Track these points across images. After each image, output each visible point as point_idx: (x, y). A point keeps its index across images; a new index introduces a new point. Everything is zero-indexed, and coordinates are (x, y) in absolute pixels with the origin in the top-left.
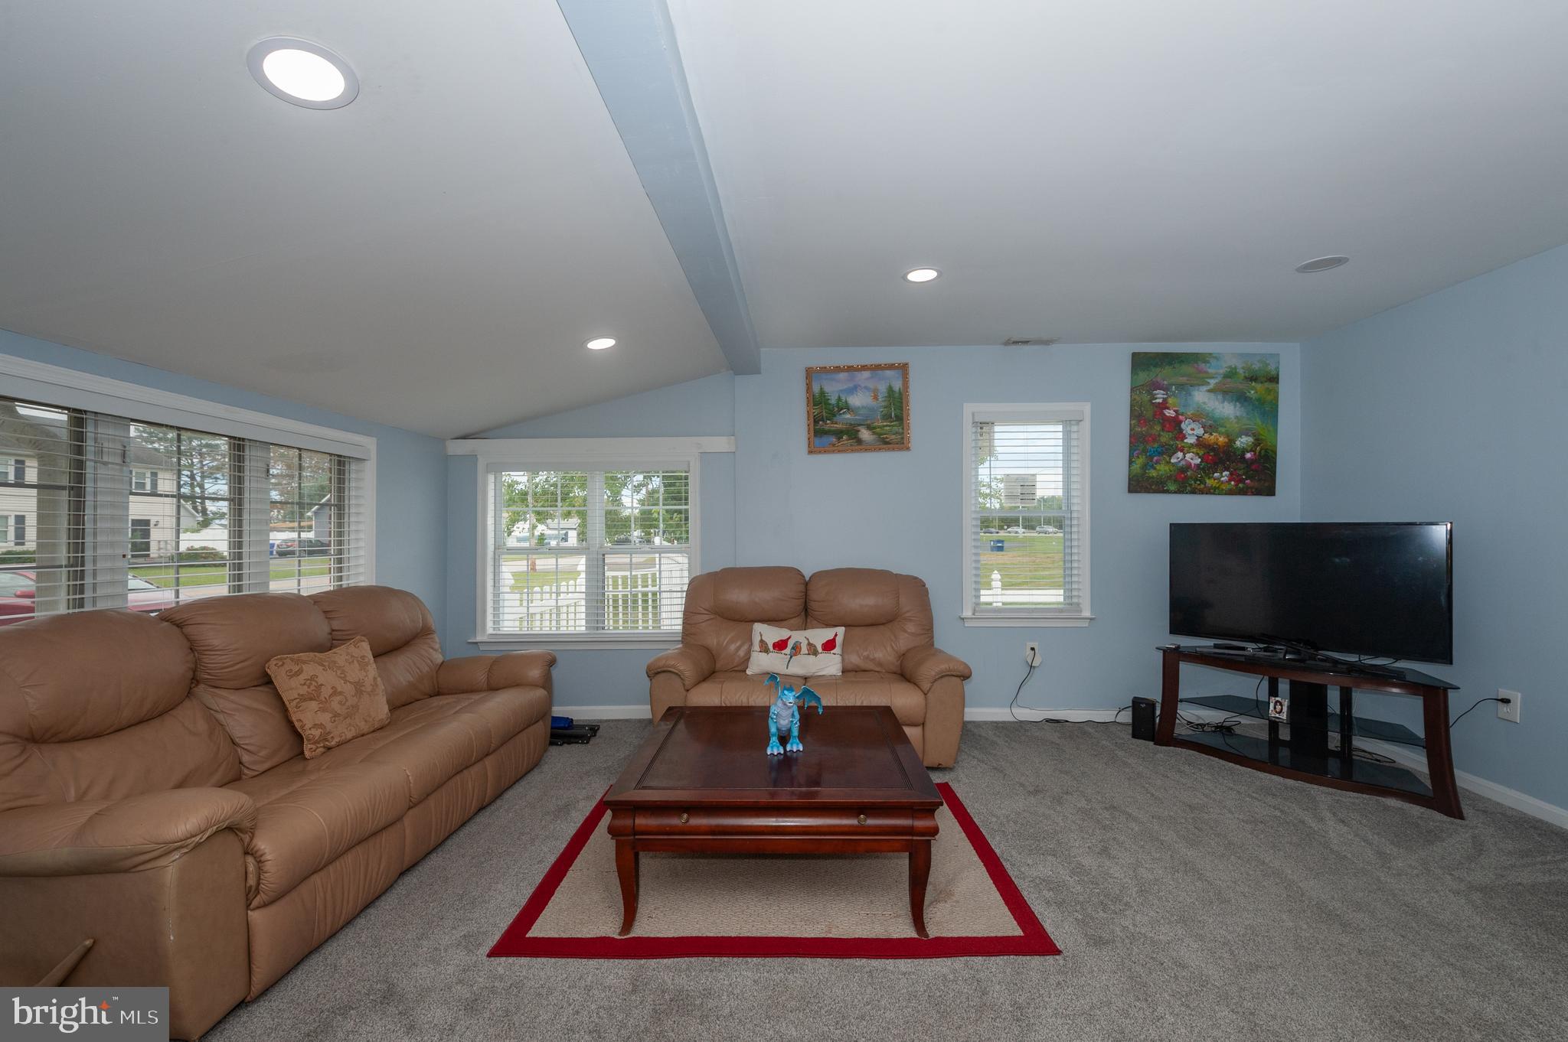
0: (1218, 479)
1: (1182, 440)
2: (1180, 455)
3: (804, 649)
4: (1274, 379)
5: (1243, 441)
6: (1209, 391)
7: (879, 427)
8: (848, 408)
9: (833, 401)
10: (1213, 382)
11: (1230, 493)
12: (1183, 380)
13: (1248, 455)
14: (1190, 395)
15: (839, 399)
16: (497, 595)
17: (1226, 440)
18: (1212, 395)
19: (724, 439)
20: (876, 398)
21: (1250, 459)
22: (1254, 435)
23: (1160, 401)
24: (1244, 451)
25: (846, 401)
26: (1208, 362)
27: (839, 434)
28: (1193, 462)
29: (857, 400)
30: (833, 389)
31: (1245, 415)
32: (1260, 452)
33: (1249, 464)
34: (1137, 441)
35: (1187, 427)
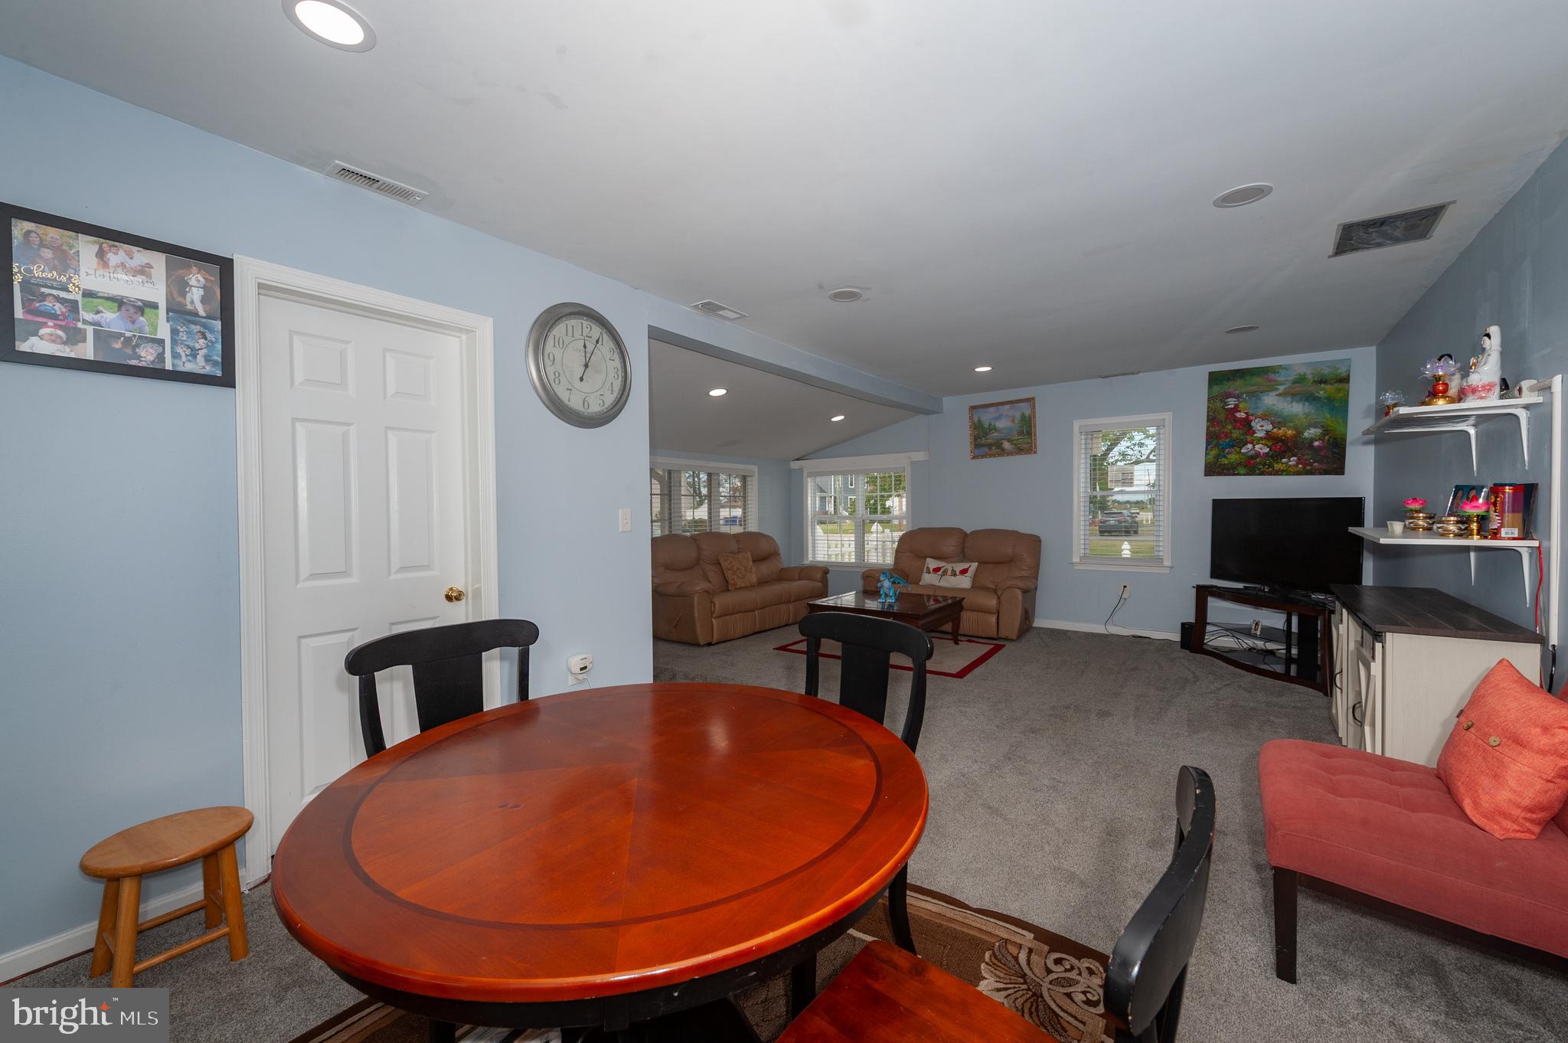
0: (1286, 463)
1: (1252, 436)
2: (1250, 446)
3: (949, 573)
4: (1346, 380)
5: (1311, 433)
6: (1277, 395)
7: (1015, 440)
8: (996, 429)
9: (986, 426)
10: (1281, 388)
11: (1298, 473)
12: (1252, 388)
13: (1316, 444)
14: (1260, 400)
15: (990, 424)
16: (814, 540)
17: (1294, 432)
18: (1282, 398)
19: (924, 453)
20: (1013, 421)
21: (1318, 447)
22: (1322, 427)
23: (1232, 406)
24: (1312, 440)
25: (994, 425)
26: (1278, 372)
27: (990, 446)
28: (1262, 452)
29: (1000, 424)
30: (986, 417)
31: (1313, 411)
32: (1329, 440)
33: (1317, 450)
34: (1212, 438)
35: (1256, 424)
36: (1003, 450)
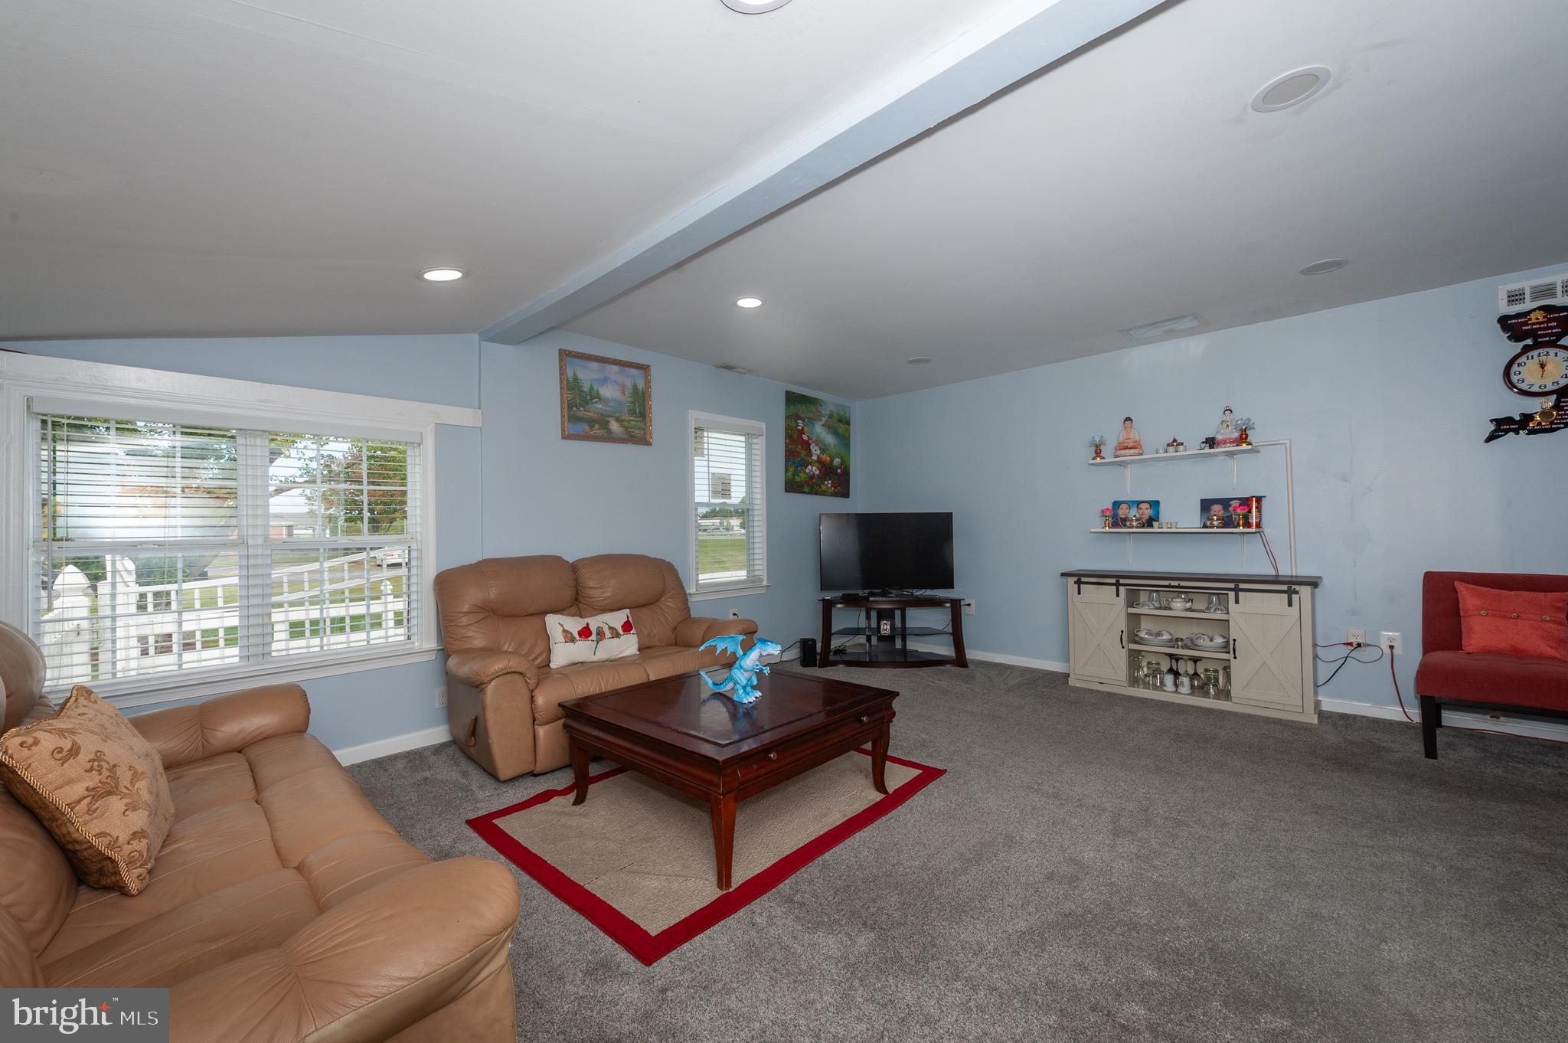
0: (827, 485)
1: (811, 457)
2: (810, 467)
3: (608, 634)
4: (848, 423)
5: (836, 461)
6: (822, 425)
7: (627, 421)
8: (599, 397)
9: (586, 389)
10: (824, 419)
11: (832, 495)
12: (811, 415)
14: (814, 426)
15: (592, 388)
17: (830, 459)
18: (823, 428)
19: (468, 412)
20: (623, 392)
21: (839, 473)
22: (841, 457)
23: (800, 428)
24: (837, 468)
25: (598, 391)
26: (822, 405)
27: (591, 422)
28: (816, 473)
29: (608, 392)
30: (587, 375)
31: (837, 444)
32: (843, 469)
33: (839, 476)
34: (790, 454)
35: (813, 448)
36: (609, 431)
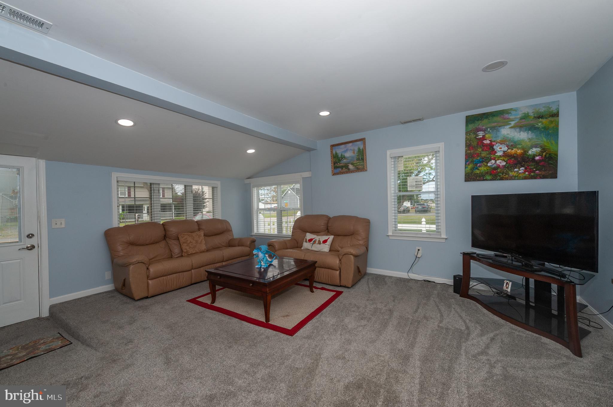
0: (517, 172)
1: (495, 154)
2: (493, 161)
3: (317, 242)
4: (556, 115)
5: (533, 151)
6: (510, 128)
7: (355, 163)
8: (345, 158)
9: (340, 156)
10: (513, 123)
11: (525, 178)
12: (493, 125)
13: (537, 158)
14: (499, 131)
15: (342, 155)
16: (257, 222)
17: (522, 151)
18: (513, 130)
19: (308, 173)
20: (354, 153)
21: (539, 160)
22: (541, 147)
23: (481, 137)
24: (534, 156)
25: (344, 155)
26: (510, 113)
27: (342, 167)
28: (501, 165)
29: (348, 154)
30: (339, 151)
31: (534, 137)
32: (545, 156)
33: (538, 162)
34: (469, 157)
35: (497, 147)
36: (349, 169)
